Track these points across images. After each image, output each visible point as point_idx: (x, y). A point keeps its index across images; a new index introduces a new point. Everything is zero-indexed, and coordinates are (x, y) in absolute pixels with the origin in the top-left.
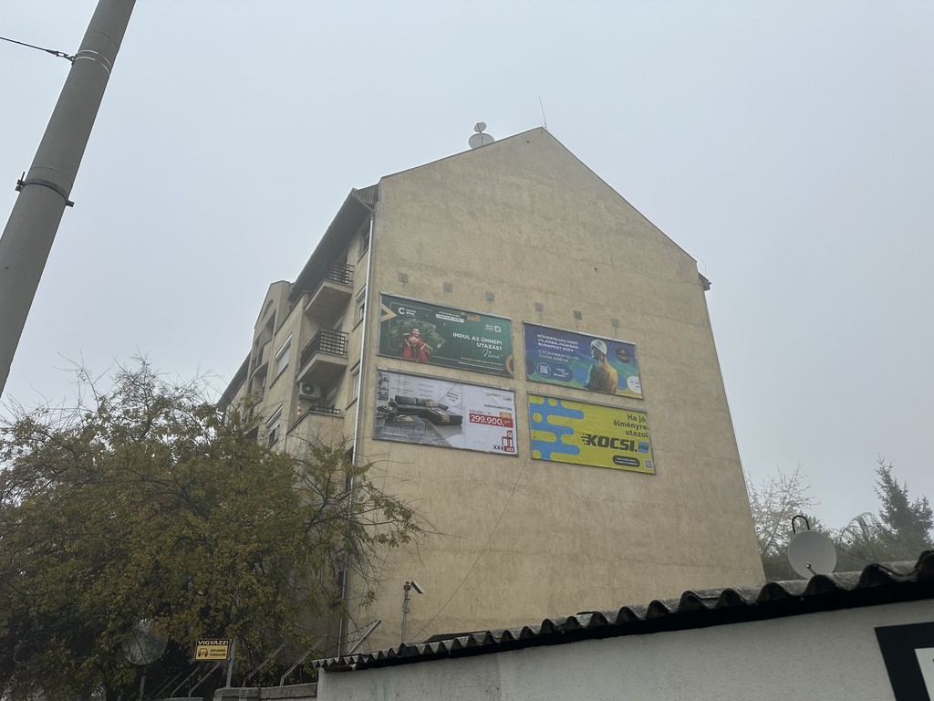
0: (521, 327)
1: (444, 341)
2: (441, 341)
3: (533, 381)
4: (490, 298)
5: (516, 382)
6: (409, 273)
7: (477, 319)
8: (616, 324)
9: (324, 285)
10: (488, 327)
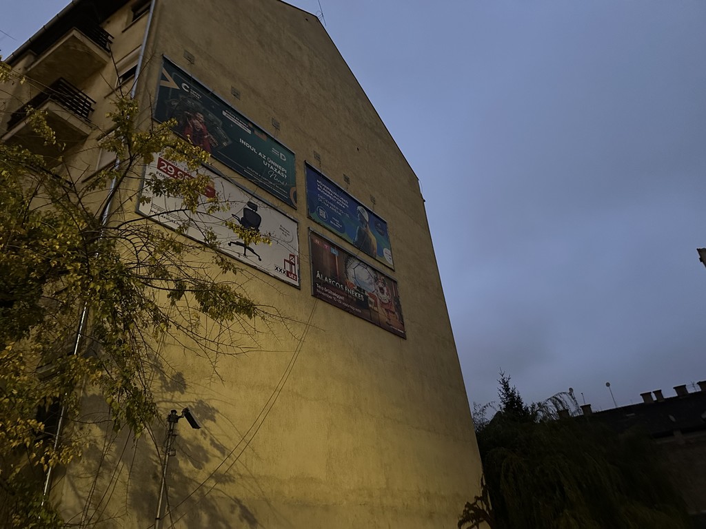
0: (303, 165)
1: (230, 142)
2: (227, 140)
3: (314, 221)
4: (277, 126)
5: (298, 215)
6: (196, 56)
7: (264, 138)
8: (373, 200)
9: (71, 34)
10: (274, 150)
